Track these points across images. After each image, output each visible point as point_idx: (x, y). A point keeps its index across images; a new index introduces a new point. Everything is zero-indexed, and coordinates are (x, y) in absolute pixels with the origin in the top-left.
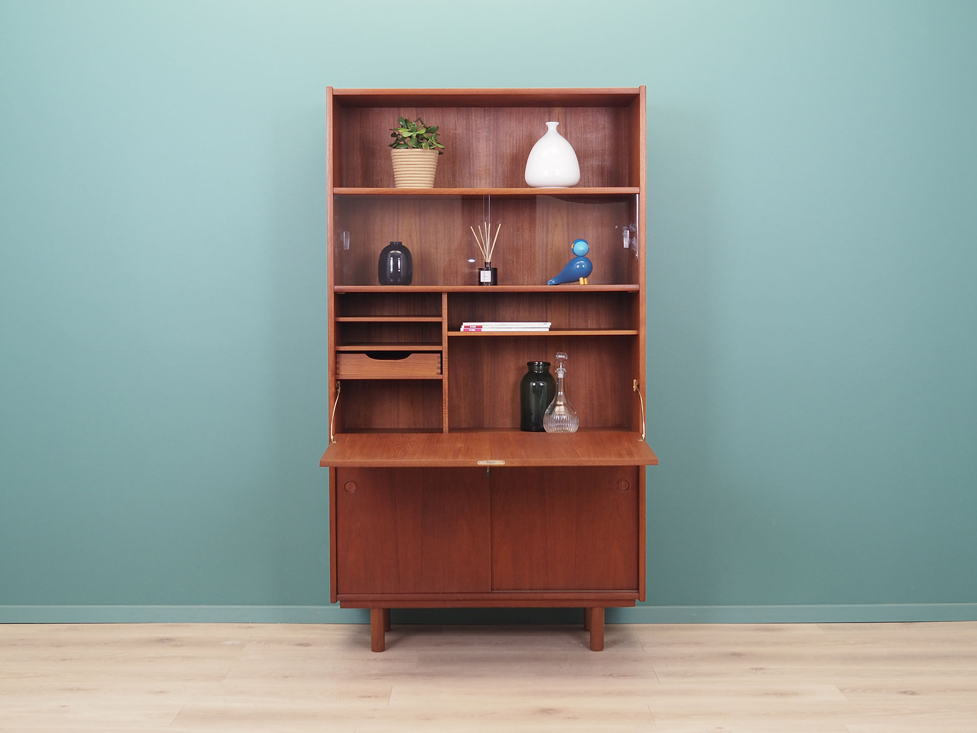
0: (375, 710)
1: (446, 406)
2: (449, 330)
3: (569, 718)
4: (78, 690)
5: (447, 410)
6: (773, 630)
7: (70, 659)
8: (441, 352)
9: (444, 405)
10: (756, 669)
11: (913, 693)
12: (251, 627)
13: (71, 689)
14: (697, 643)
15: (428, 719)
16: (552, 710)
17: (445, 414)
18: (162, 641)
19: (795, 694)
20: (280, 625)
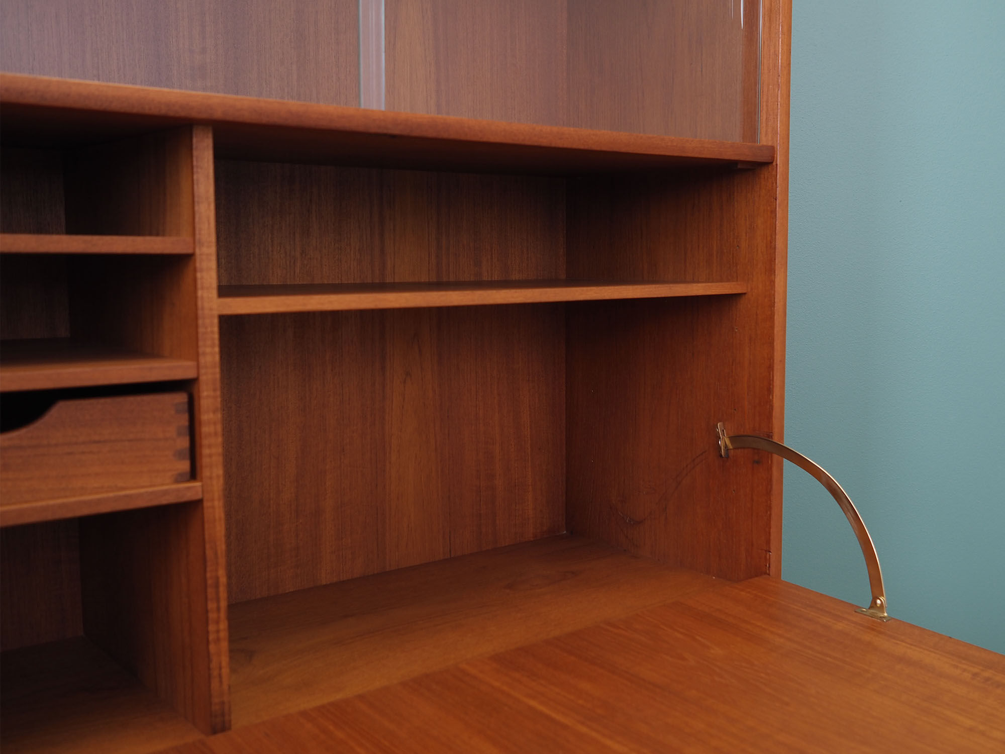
1: (218, 609)
2: (224, 291)
5: (223, 625)
8: (185, 386)
9: (211, 605)
17: (218, 640)
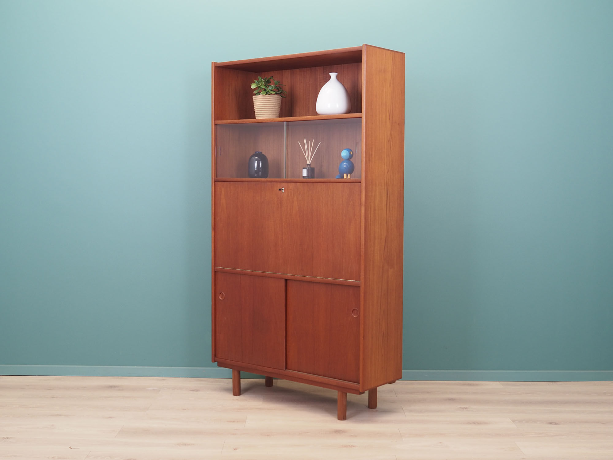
0: (237, 429)
3: (352, 436)
4: (61, 415)
6: (473, 385)
7: (56, 397)
10: (463, 408)
11: (556, 424)
12: (163, 380)
13: (57, 415)
14: (428, 392)
15: (268, 435)
16: (342, 431)
18: (111, 387)
19: (485, 423)
20: (181, 379)
